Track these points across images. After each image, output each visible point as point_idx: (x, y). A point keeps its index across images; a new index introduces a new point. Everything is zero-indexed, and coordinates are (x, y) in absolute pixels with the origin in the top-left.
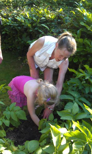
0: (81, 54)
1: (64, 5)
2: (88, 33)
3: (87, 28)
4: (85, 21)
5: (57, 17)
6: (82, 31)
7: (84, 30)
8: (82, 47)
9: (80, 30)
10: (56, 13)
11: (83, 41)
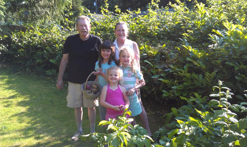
0: (190, 88)
1: (165, 39)
2: (195, 68)
3: (194, 63)
4: (191, 57)
5: (160, 53)
6: (188, 67)
7: (191, 65)
8: (190, 81)
9: (187, 65)
10: (158, 49)
11: (191, 75)
